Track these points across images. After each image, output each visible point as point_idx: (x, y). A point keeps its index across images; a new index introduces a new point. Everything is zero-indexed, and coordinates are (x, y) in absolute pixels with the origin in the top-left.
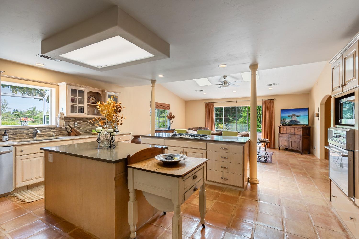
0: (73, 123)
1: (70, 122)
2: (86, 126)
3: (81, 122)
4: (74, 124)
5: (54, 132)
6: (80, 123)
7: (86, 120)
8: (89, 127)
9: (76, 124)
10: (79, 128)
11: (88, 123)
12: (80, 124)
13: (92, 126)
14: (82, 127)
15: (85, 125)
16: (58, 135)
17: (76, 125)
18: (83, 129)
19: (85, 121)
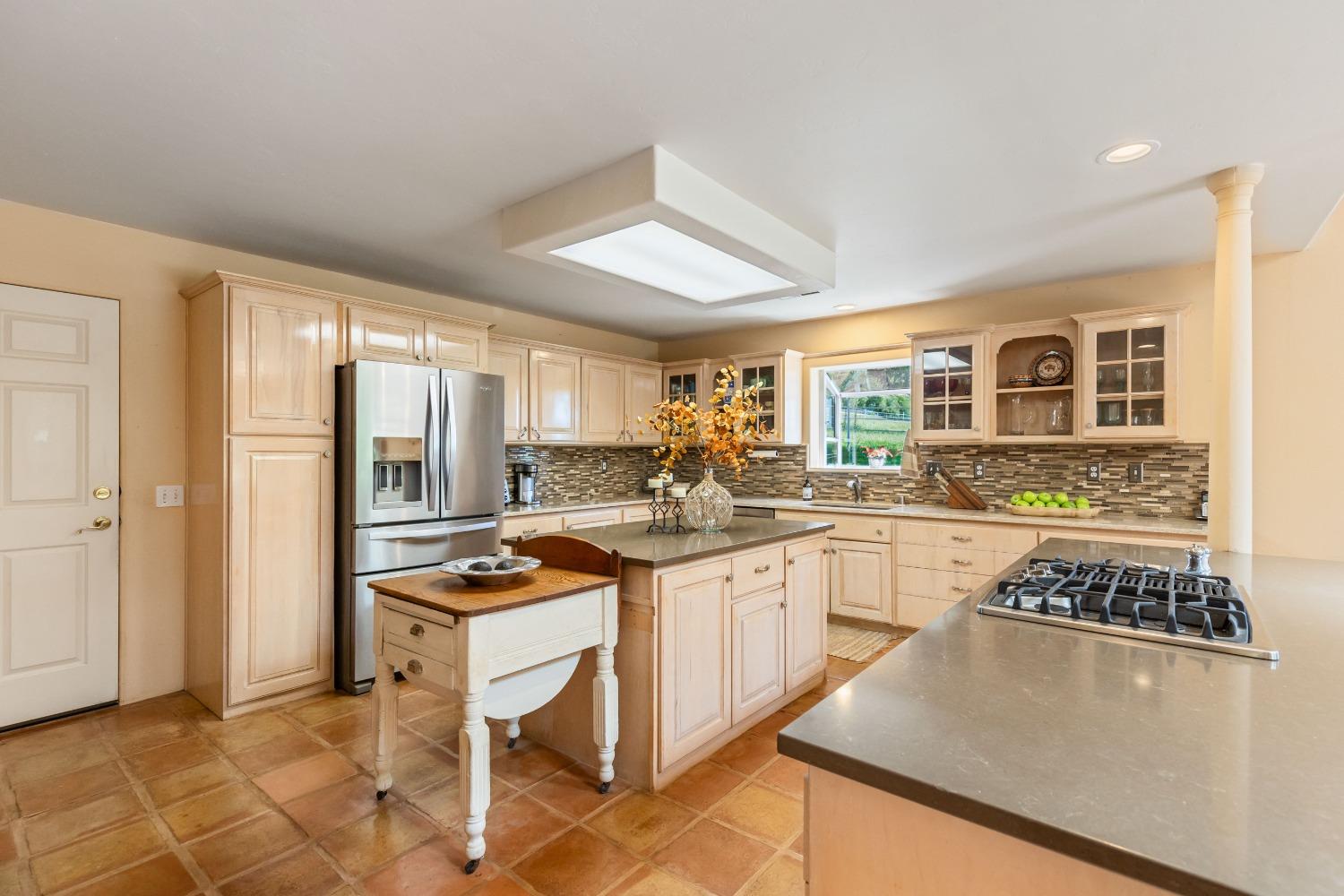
0: (968, 465)
1: (960, 462)
2: (1021, 477)
3: (1000, 460)
4: (974, 467)
5: (911, 491)
6: (996, 465)
7: (1023, 453)
8: (1035, 483)
9: (979, 467)
10: (991, 484)
11: (1033, 468)
12: (997, 470)
13: (1051, 478)
14: (1002, 482)
15: (1017, 473)
16: (921, 500)
17: (979, 473)
18: (1006, 489)
19: (1018, 458)
